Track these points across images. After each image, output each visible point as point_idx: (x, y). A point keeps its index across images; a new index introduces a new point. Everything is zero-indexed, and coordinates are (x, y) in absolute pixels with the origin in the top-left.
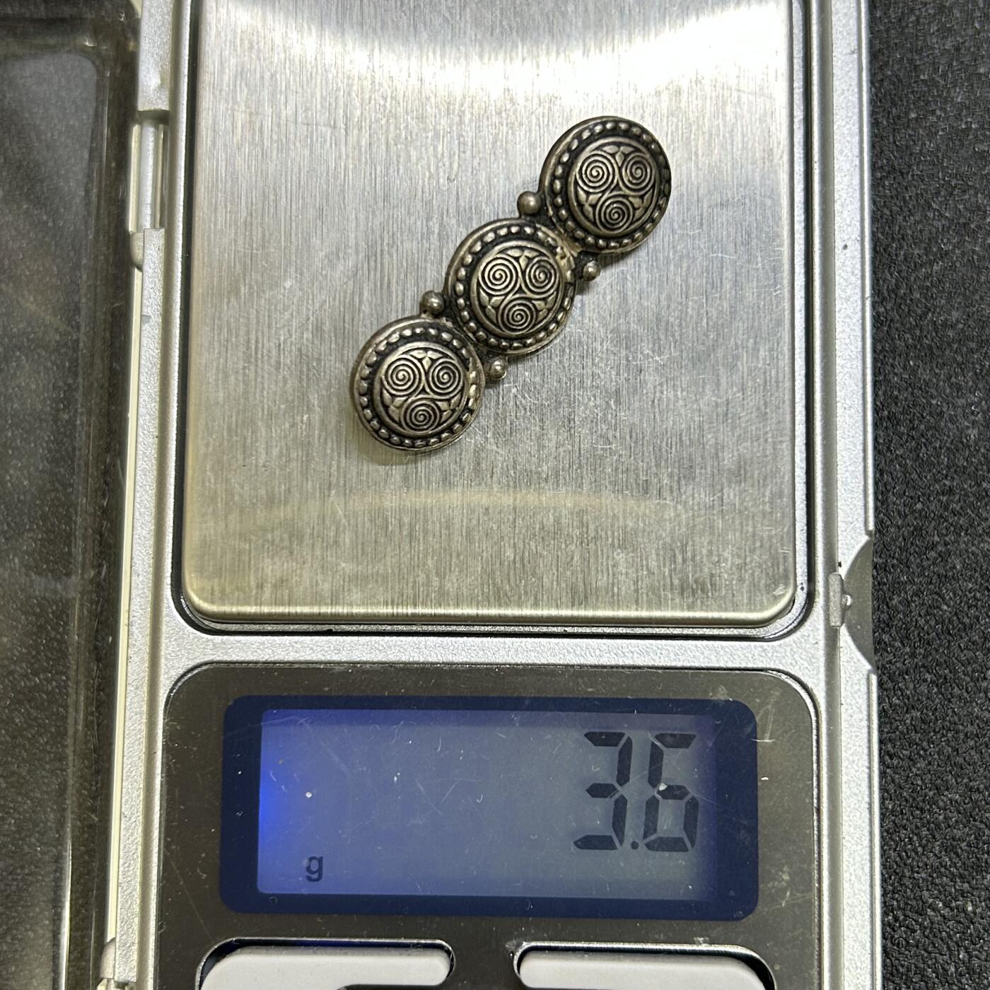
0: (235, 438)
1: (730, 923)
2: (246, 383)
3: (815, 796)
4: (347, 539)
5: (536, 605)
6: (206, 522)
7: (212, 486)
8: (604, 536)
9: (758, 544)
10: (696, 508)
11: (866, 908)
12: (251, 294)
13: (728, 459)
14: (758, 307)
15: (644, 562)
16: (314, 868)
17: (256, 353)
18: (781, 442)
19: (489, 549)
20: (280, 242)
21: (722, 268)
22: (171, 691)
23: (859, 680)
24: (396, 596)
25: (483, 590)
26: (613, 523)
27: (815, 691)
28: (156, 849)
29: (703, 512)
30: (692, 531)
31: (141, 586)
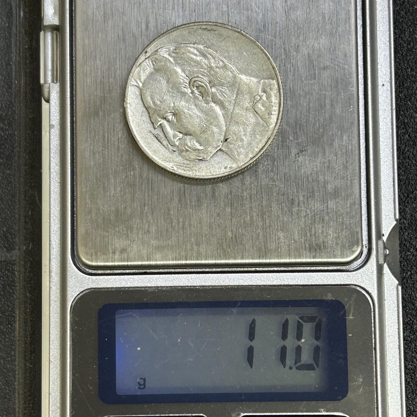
0: (99, 183)
1: (336, 402)
2: (104, 157)
3: (373, 342)
4: (153, 229)
5: (242, 258)
6: (87, 223)
7: (89, 206)
8: (273, 224)
9: (345, 227)
10: (316, 211)
11: (399, 394)
12: (104, 115)
13: (330, 187)
14: (343, 117)
15: (292, 237)
16: (142, 382)
17: (108, 143)
18: (354, 179)
19: (220, 233)
20: (117, 90)
21: (325, 98)
22: (72, 302)
23: (393, 289)
24: (178, 255)
25: (217, 252)
26: (277, 220)
27: (373, 294)
28: (68, 376)
29: (319, 213)
30: (314, 222)
31: (55, 253)
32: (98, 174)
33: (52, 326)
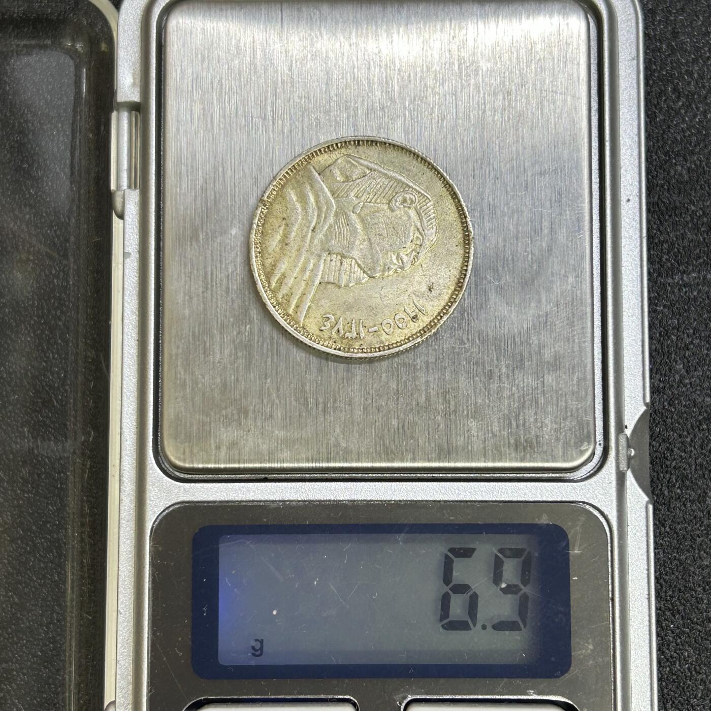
0: (197, 343)
1: (552, 680)
2: (205, 304)
3: (611, 590)
4: (279, 414)
5: (413, 460)
6: (178, 403)
7: (183, 377)
8: (461, 409)
9: (569, 414)
10: (525, 389)
11: (647, 669)
12: (207, 239)
13: (548, 355)
14: (568, 246)
15: (490, 428)
16: (258, 647)
17: (212, 282)
18: (585, 342)
19: (380, 420)
20: (227, 201)
21: (542, 218)
22: (154, 523)
23: (640, 508)
24: (315, 453)
25: (376, 449)
26: (467, 400)
27: (610, 517)
28: (146, 636)
29: (530, 392)
30: (522, 406)
31: (128, 448)
32: (197, 328)
33: (122, 558)
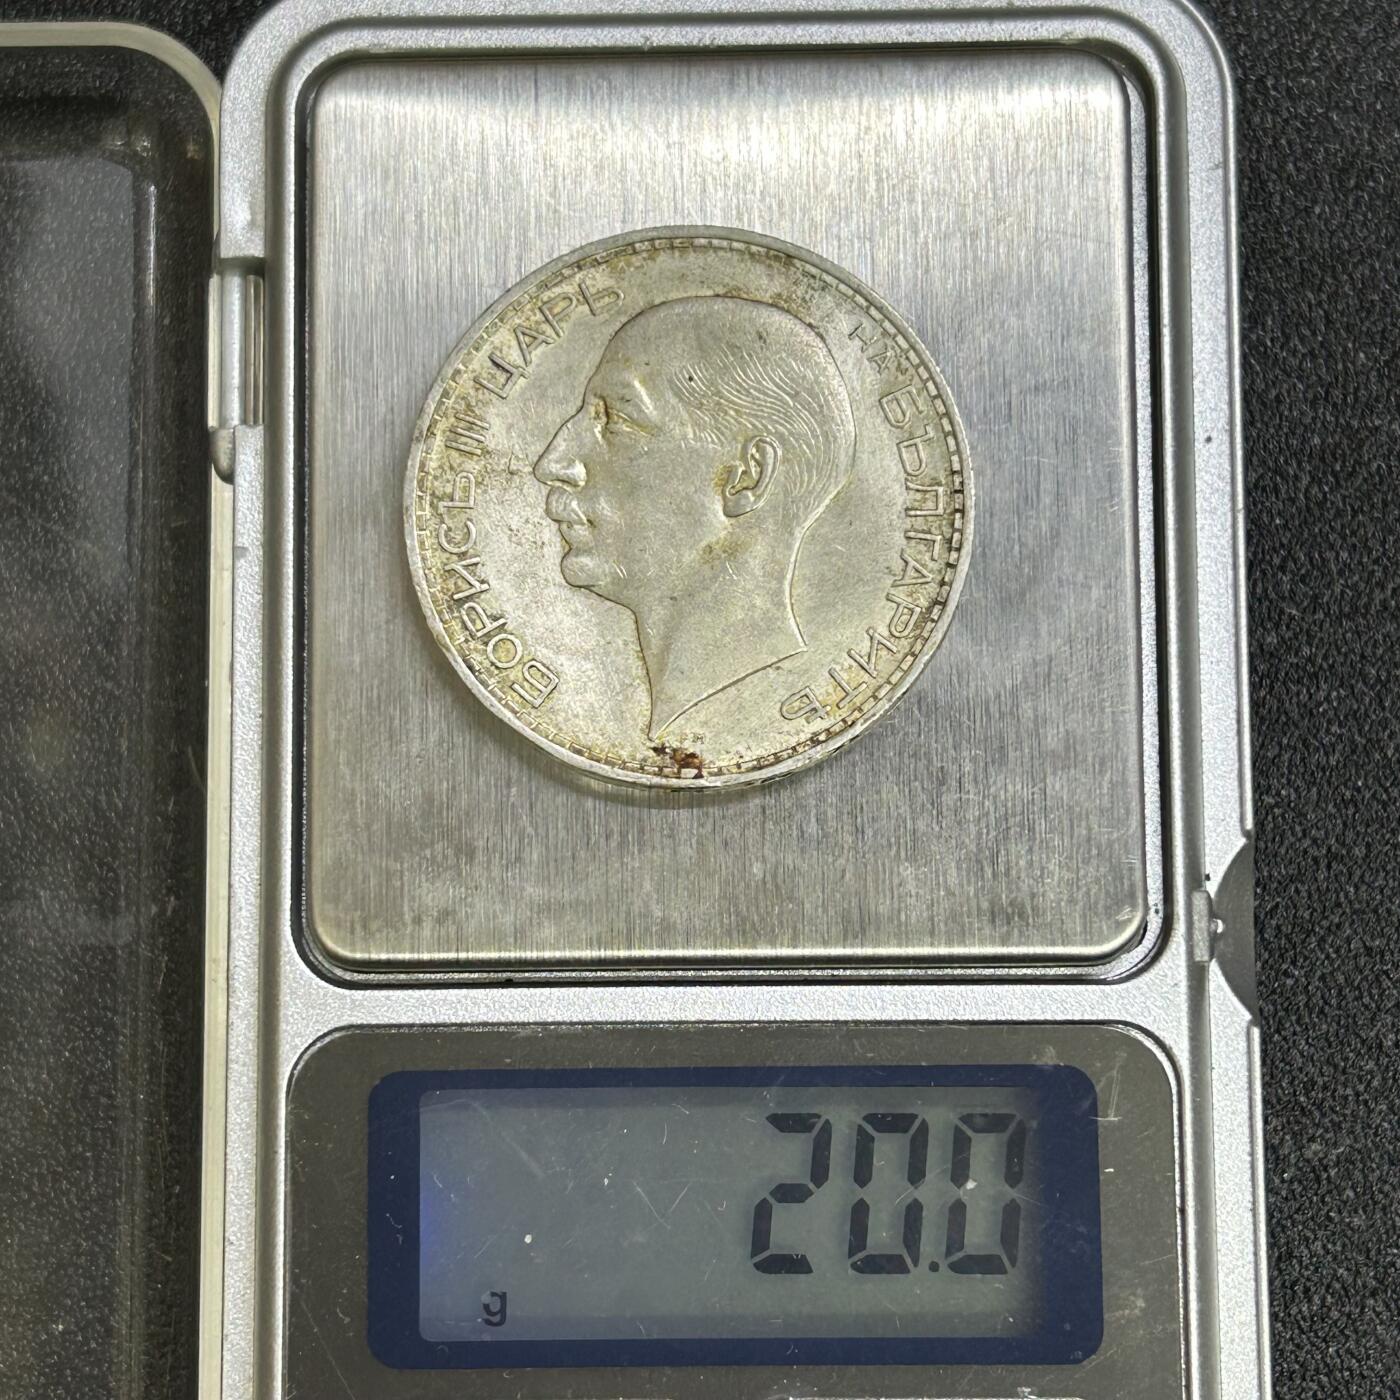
0: (377, 719)
1: (1067, 1367)
3: (1178, 1191)
4: (535, 855)
5: (794, 941)
6: (340, 834)
7: (348, 784)
8: (885, 844)
9: (1094, 852)
10: (1010, 804)
13: (1052, 739)
14: (1089, 529)
15: (941, 879)
16: (496, 1306)
18: (1123, 712)
19: (730, 865)
21: (1039, 475)
22: (294, 1068)
23: (1236, 1035)
24: (604, 929)
25: (722, 922)
26: (897, 829)
27: (1175, 1051)
28: (280, 1284)
29: (1019, 809)
30: (1005, 836)
31: (244, 924)
32: (375, 691)
33: (232, 1137)
